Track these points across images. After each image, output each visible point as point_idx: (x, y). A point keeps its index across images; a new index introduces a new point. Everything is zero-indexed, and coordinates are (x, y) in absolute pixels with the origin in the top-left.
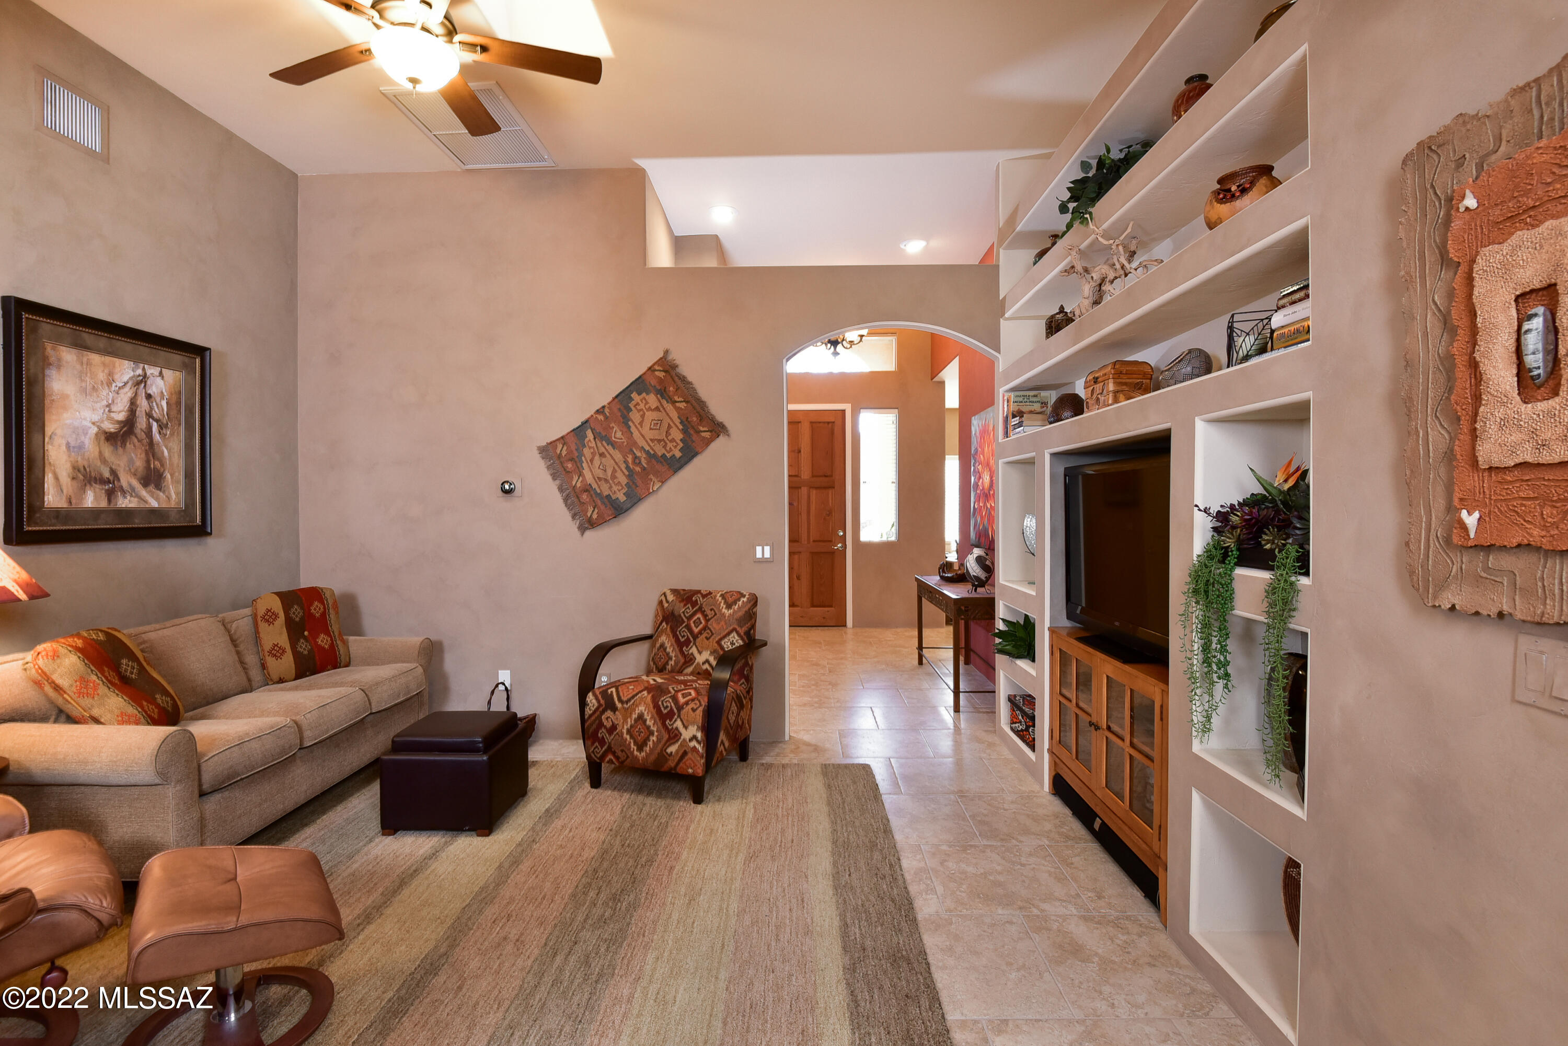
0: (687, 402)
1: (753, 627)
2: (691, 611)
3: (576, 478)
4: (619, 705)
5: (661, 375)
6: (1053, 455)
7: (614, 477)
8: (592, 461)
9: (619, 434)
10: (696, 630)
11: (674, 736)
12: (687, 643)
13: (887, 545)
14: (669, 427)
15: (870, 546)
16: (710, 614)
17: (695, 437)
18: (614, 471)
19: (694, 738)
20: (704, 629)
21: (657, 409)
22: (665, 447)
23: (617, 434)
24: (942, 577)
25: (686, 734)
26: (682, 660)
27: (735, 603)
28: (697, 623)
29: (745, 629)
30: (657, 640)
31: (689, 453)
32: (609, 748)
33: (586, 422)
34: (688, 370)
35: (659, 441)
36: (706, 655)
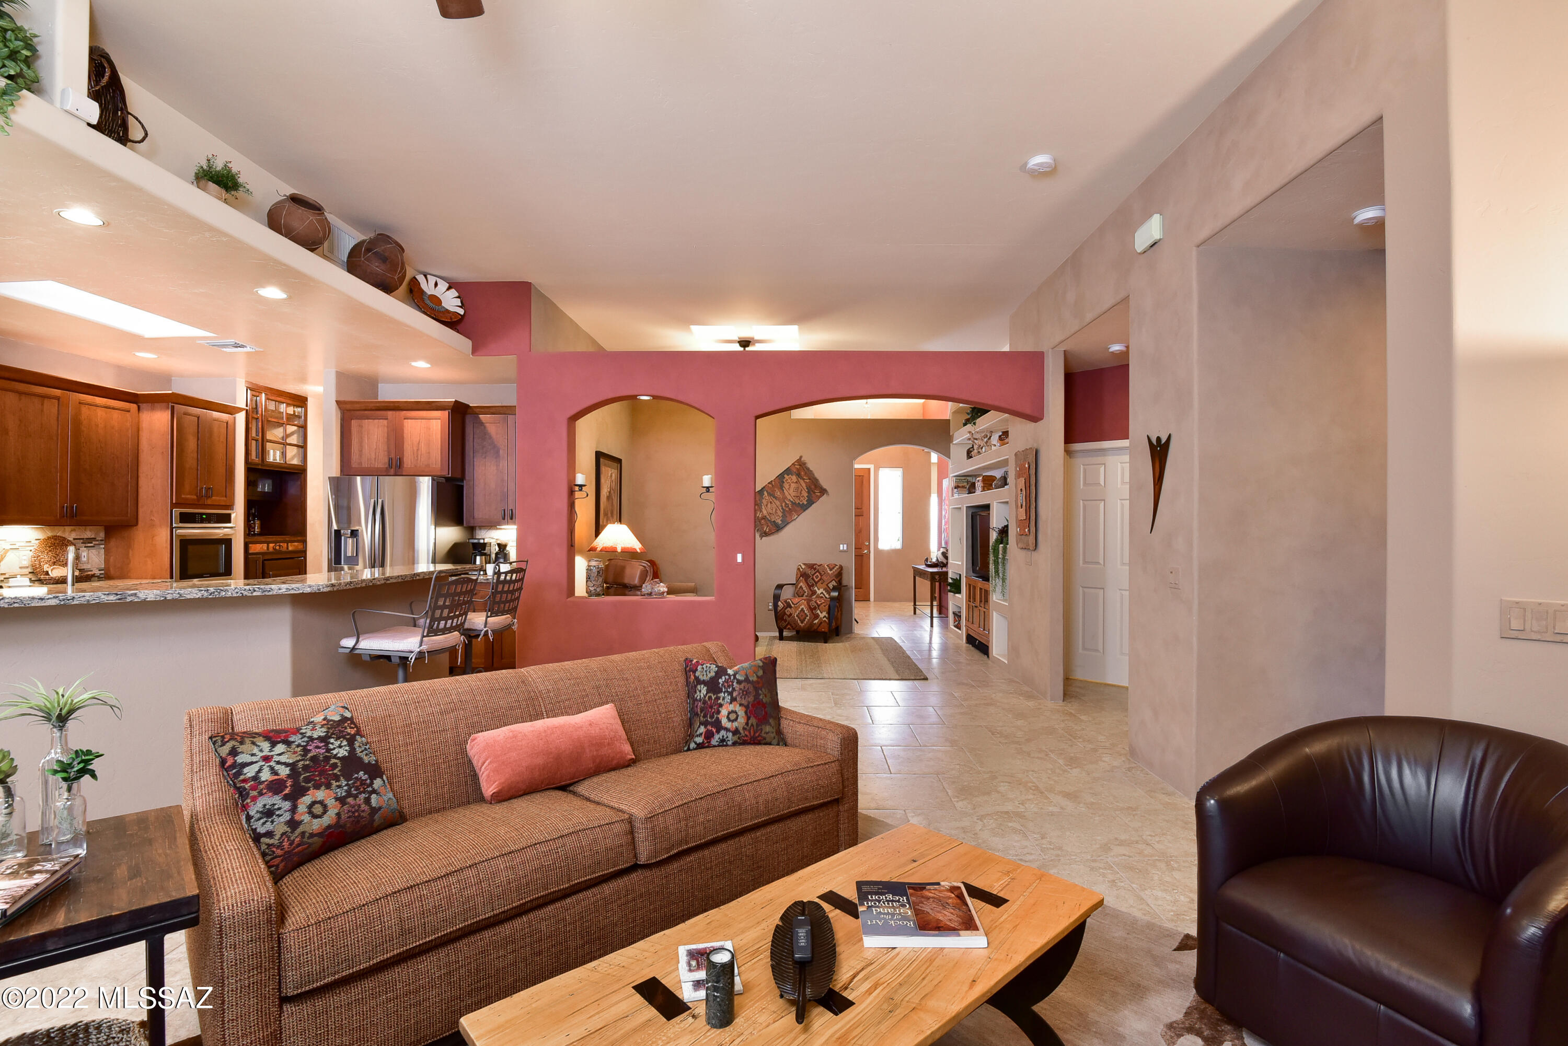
0: (810, 479)
1: (841, 579)
2: (813, 572)
3: (759, 513)
4: (793, 606)
5: (798, 467)
6: (967, 507)
7: (776, 512)
8: (767, 505)
9: (779, 493)
10: (816, 580)
11: (817, 616)
12: (813, 585)
13: (895, 551)
14: (801, 490)
15: (882, 552)
16: (823, 573)
17: (813, 495)
18: (776, 510)
19: (825, 617)
20: (820, 579)
21: (796, 482)
22: (799, 499)
23: (778, 493)
24: (926, 565)
25: (822, 615)
26: (811, 593)
27: (833, 568)
28: (817, 577)
29: (838, 579)
30: (797, 586)
31: (810, 503)
32: (789, 623)
33: (764, 487)
34: (811, 466)
35: (797, 497)
36: (821, 590)
